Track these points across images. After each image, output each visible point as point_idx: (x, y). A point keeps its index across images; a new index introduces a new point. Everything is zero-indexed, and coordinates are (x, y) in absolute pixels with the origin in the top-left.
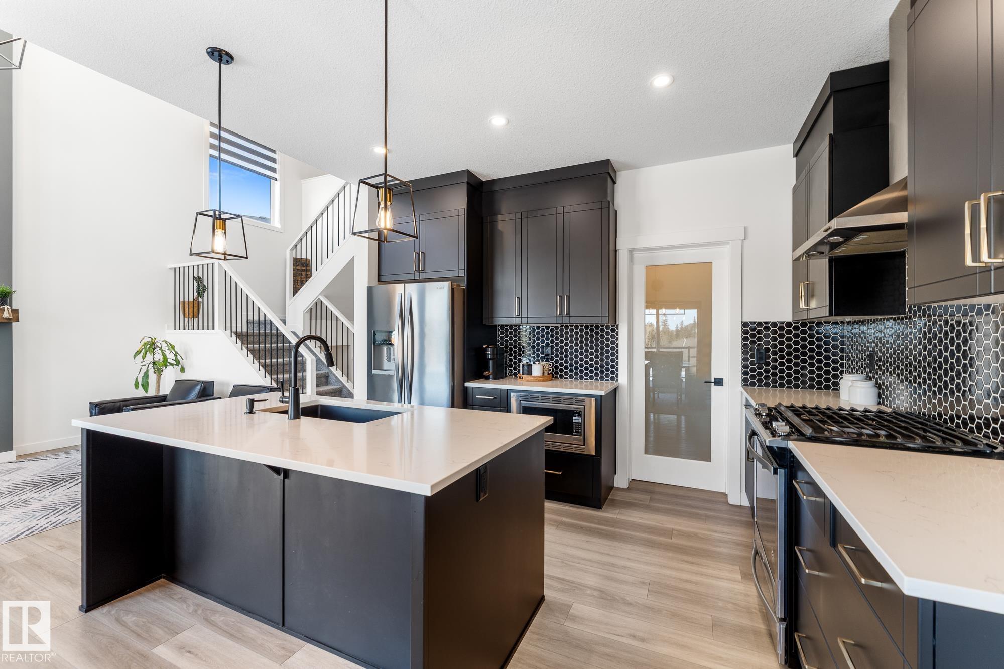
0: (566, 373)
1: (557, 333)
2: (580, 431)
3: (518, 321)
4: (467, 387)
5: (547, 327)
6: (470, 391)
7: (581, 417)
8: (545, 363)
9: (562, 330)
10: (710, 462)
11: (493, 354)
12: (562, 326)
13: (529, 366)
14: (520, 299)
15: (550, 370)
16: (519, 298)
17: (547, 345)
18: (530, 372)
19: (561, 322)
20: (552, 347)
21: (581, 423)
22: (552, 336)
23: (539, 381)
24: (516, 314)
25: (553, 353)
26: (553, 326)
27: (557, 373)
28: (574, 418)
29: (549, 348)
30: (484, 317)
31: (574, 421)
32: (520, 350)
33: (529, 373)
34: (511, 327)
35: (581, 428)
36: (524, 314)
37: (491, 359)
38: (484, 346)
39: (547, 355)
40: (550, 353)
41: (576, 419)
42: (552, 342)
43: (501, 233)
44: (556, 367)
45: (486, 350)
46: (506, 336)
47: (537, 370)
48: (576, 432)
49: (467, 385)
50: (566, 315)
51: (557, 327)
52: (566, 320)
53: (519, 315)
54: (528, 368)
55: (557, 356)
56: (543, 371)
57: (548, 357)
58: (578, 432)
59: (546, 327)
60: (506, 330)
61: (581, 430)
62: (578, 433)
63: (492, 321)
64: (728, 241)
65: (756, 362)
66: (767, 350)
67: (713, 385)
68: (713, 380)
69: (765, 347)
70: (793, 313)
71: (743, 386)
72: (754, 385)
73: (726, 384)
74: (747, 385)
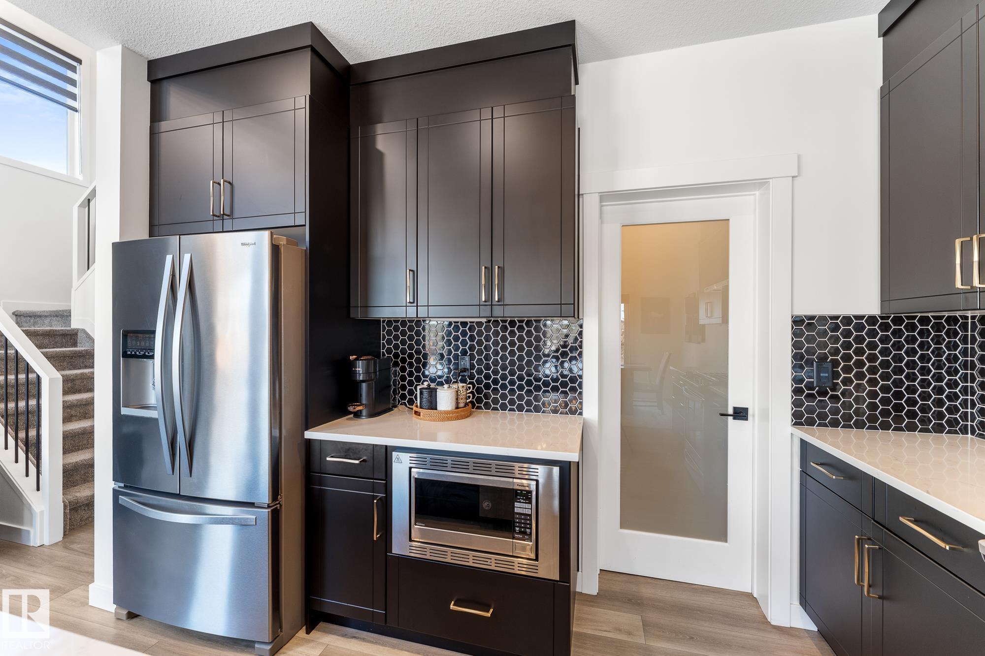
0: (495, 401)
1: (480, 333)
2: (528, 530)
3: (411, 313)
4: (310, 440)
5: (464, 324)
6: (316, 447)
7: (530, 503)
8: (461, 385)
9: (488, 329)
10: (726, 541)
11: (367, 372)
12: (489, 321)
13: (433, 392)
14: (415, 274)
15: (469, 397)
16: (413, 271)
17: (464, 353)
18: (434, 402)
19: (489, 314)
20: (472, 357)
21: (530, 515)
22: (472, 338)
23: (449, 419)
24: (408, 301)
25: (472, 366)
26: (473, 322)
27: (479, 400)
28: (516, 504)
29: (467, 358)
30: (352, 304)
31: (516, 510)
32: (418, 361)
33: (433, 405)
34: (404, 323)
35: (531, 524)
36: (422, 300)
37: (363, 381)
38: (351, 358)
39: (465, 370)
40: (468, 366)
41: (520, 507)
42: (472, 348)
43: (381, 155)
44: (479, 391)
45: (352, 364)
46: (396, 338)
47: (445, 398)
48: (520, 532)
49: (309, 434)
50: (498, 301)
51: (480, 324)
52: (498, 312)
53: (413, 303)
54: (431, 396)
55: (480, 372)
56: (457, 399)
57: (465, 374)
58: (525, 533)
59: (462, 323)
60: (396, 329)
61: (531, 528)
62: (526, 535)
63: (366, 312)
64: (768, 179)
65: (815, 385)
66: (835, 363)
67: (730, 418)
68: (730, 411)
69: (832, 359)
70: (882, 301)
71: (793, 425)
72: (810, 422)
73: (753, 416)
74: (801, 424)
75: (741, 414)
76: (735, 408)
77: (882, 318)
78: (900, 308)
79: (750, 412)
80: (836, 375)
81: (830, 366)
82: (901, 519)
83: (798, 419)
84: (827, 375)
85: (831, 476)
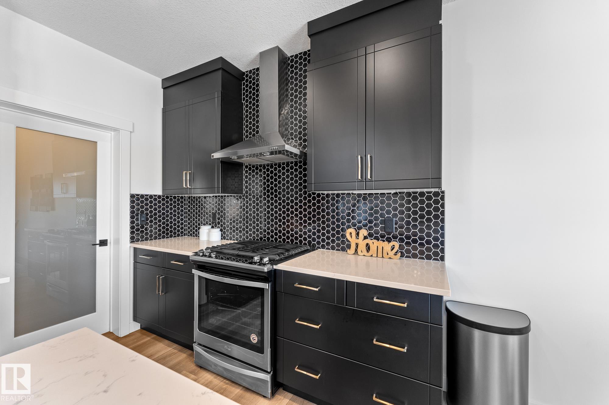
64: (120, 129)
65: (139, 224)
66: (147, 214)
67: (98, 246)
68: (98, 242)
69: (146, 213)
70: (163, 190)
71: (131, 243)
72: (138, 240)
73: (110, 243)
74: (134, 242)
75: (103, 243)
76: (100, 241)
77: (163, 196)
78: (169, 193)
79: (109, 242)
80: (147, 219)
81: (145, 215)
82: (171, 262)
83: (133, 240)
84: (144, 219)
85: (148, 258)
